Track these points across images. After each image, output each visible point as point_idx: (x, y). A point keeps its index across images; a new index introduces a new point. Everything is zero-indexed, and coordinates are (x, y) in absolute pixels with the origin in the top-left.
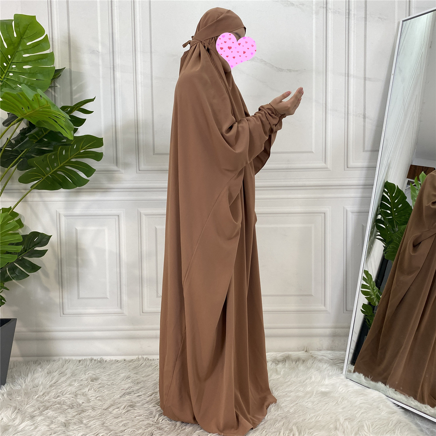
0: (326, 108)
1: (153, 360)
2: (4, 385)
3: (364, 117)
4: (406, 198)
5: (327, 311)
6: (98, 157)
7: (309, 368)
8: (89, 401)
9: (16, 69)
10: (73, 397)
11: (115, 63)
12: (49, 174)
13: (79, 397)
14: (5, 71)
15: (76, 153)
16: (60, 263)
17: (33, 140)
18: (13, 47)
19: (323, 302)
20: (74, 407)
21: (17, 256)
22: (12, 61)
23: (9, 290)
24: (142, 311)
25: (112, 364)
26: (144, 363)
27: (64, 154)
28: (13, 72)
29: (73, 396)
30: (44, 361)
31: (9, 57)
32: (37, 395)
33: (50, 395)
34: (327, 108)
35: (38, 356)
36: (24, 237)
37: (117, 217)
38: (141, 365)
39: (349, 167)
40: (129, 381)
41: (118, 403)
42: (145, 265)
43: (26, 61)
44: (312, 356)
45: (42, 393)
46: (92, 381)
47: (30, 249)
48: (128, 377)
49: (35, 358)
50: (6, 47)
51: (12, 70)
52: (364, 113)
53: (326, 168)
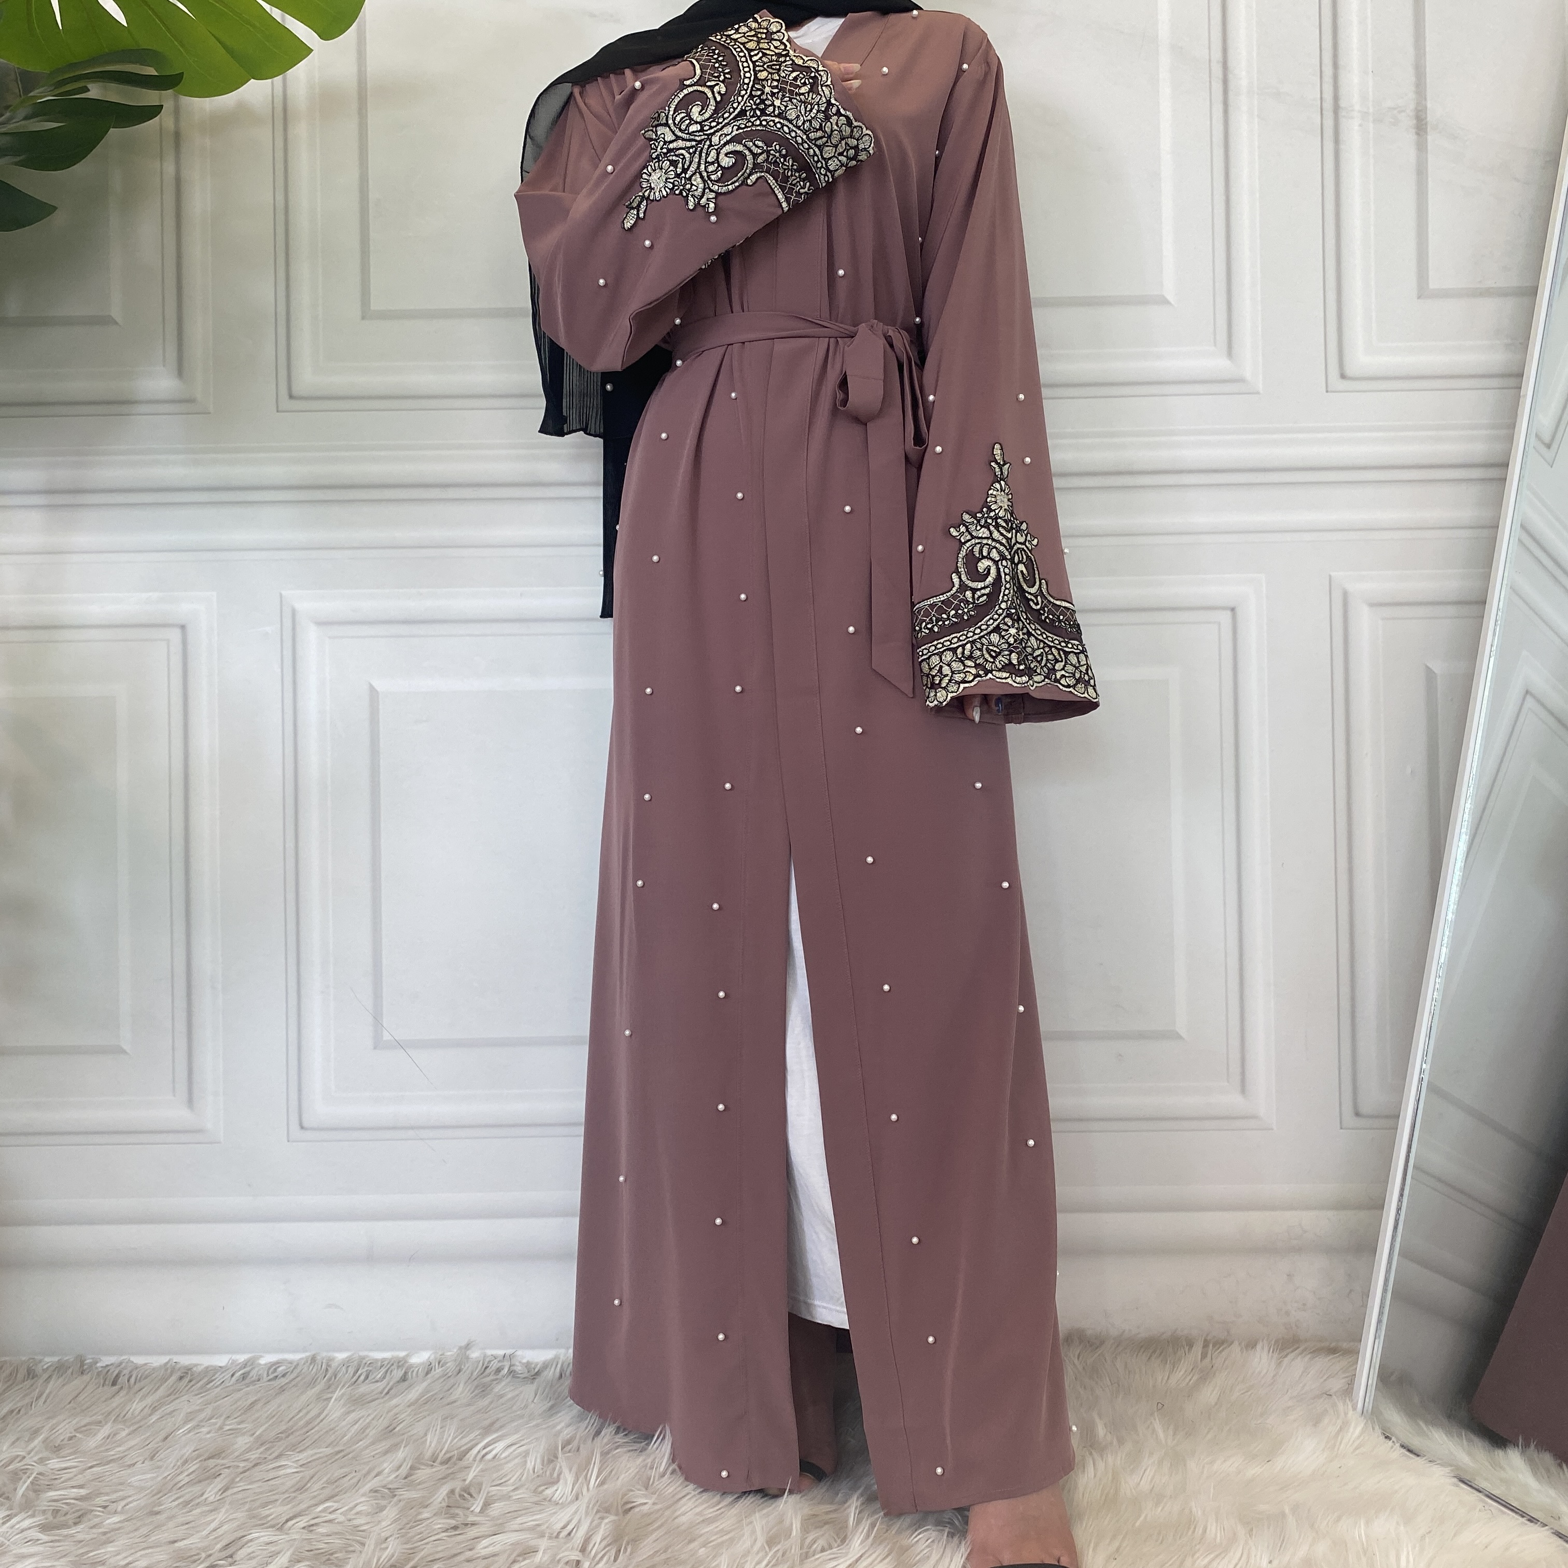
0: (1225, 82)
3: (1421, 125)
5: (1254, 1117)
19: (1235, 1071)
24: (300, 1120)
34: (1232, 85)
37: (177, 632)
39: (1349, 372)
52: (1418, 104)
53: (1235, 381)
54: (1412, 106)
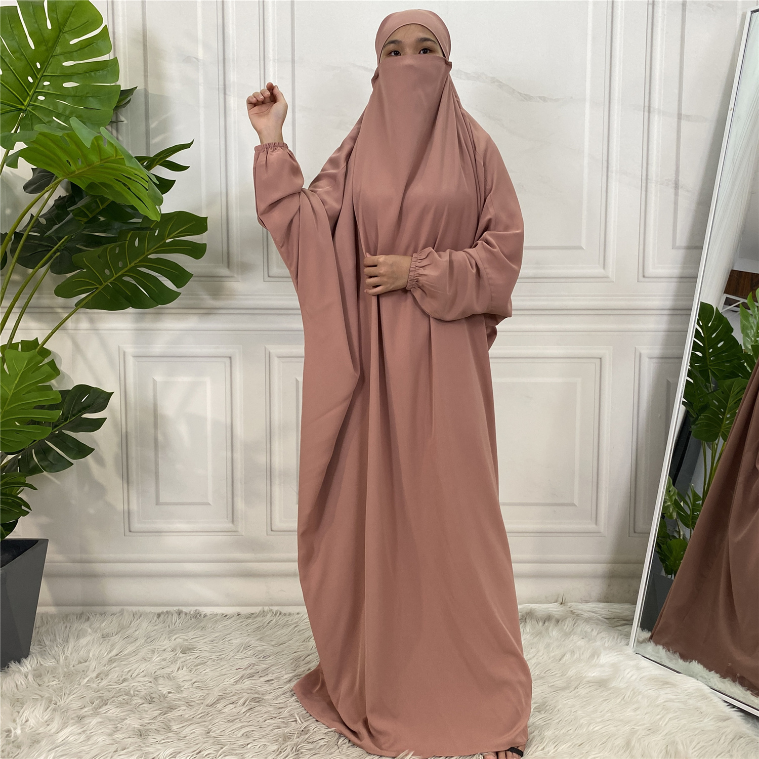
0: (608, 168)
1: (290, 614)
2: (26, 658)
3: (677, 187)
4: (732, 330)
5: (600, 532)
6: (197, 251)
7: (567, 635)
8: (179, 689)
9: (51, 88)
10: (150, 682)
11: (227, 79)
12: (109, 281)
13: (161, 681)
14: (30, 92)
15: (159, 245)
16: (125, 441)
17: (80, 218)
18: (45, 48)
19: (594, 516)
20: (154, 700)
21: (51, 428)
22: (44, 72)
23: (36, 489)
24: (271, 528)
25: (216, 621)
26: (274, 620)
27: (137, 245)
28: (45, 94)
29: (150, 680)
30: (96, 615)
31: (38, 65)
32: (87, 677)
33: (109, 677)
34: (610, 169)
35: (84, 604)
36: (64, 393)
37: (228, 359)
38: (268, 623)
39: (646, 275)
40: (249, 653)
41: (232, 694)
42: (276, 446)
43: (69, 75)
44: (572, 612)
45: (95, 675)
46: (183, 652)
47: (74, 416)
48: (247, 647)
49: (79, 609)
50: (33, 48)
51: (43, 89)
52: (676, 178)
53: (605, 277)
54: (674, 179)
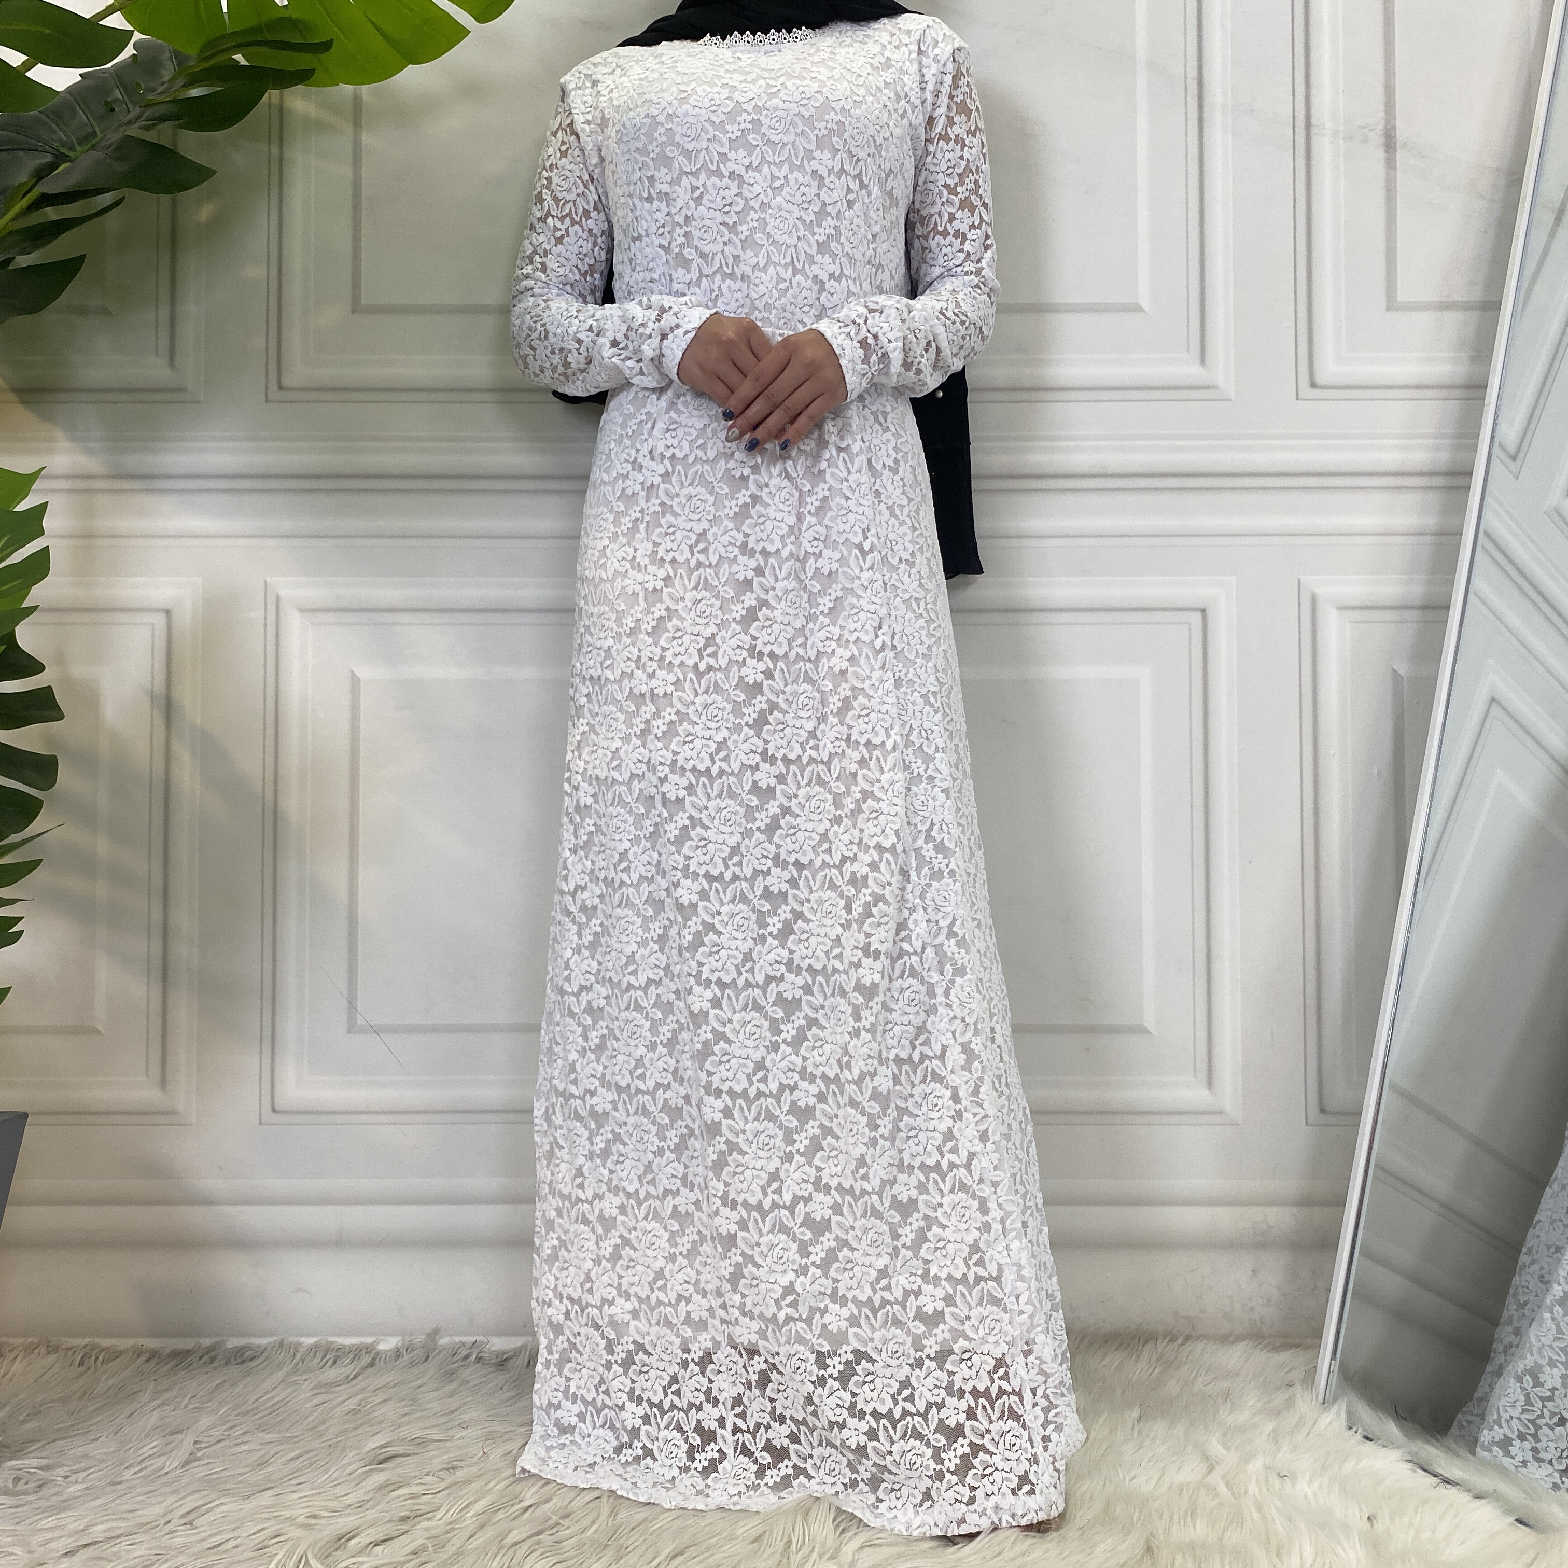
0: (1200, 97)
3: (1390, 143)
5: (1220, 1112)
19: (1202, 1064)
24: (273, 1104)
34: (1206, 102)
37: (164, 615)
39: (1319, 380)
52: (1387, 123)
53: (1208, 387)
54: (1383, 125)
